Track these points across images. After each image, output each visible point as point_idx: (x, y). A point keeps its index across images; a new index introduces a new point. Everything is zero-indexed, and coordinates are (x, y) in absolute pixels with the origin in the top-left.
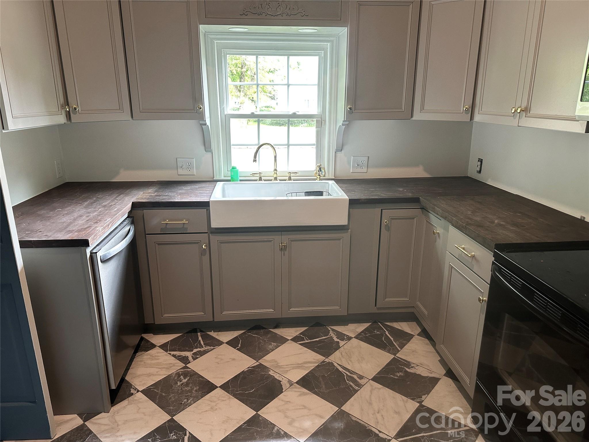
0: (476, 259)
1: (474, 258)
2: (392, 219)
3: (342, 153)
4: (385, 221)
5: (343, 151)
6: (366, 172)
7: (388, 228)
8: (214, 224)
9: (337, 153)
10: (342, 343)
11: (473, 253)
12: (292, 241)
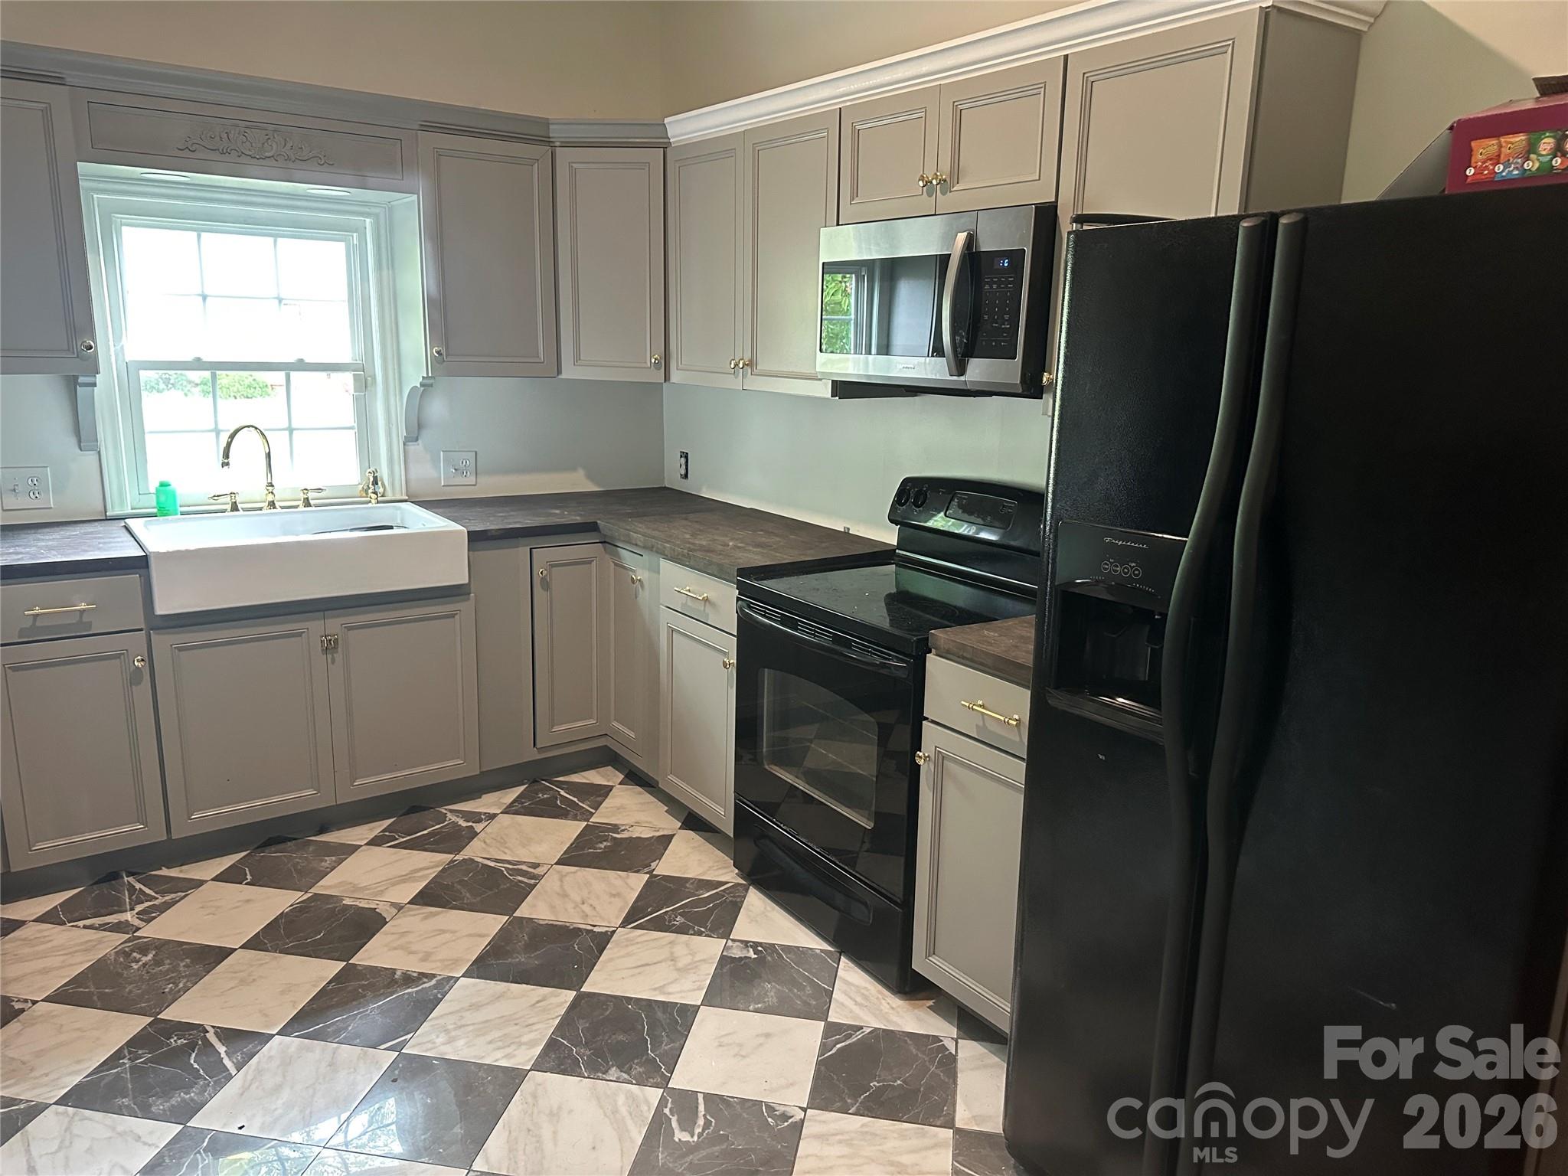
0: (710, 602)
1: (707, 603)
2: (552, 566)
3: (418, 444)
4: (538, 570)
5: (420, 441)
6: (474, 483)
7: (546, 585)
8: (163, 607)
9: (408, 445)
10: (478, 827)
11: (705, 595)
12: (349, 630)
